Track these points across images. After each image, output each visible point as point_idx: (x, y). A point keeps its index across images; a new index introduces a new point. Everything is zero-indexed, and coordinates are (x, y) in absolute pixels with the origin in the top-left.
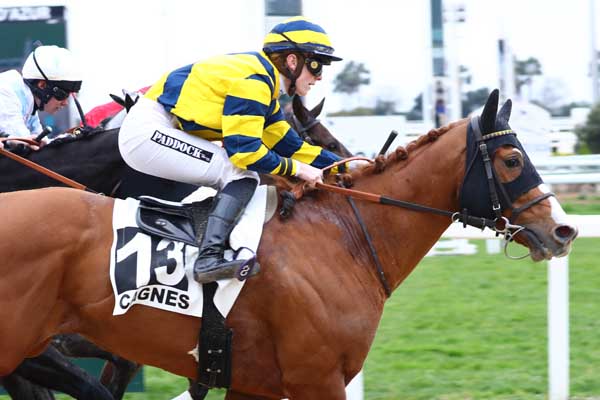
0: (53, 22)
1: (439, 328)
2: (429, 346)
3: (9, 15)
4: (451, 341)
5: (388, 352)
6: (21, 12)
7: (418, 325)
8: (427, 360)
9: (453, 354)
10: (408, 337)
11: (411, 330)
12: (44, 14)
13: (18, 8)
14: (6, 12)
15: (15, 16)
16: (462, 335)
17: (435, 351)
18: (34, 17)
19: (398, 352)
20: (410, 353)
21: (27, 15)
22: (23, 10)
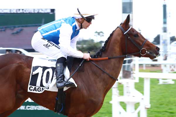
0: (51, 13)
1: (167, 105)
2: (164, 110)
3: (39, 11)
4: (170, 109)
5: (152, 112)
6: (42, 10)
7: (160, 104)
8: (164, 114)
9: (171, 113)
10: (157, 107)
11: (158, 105)
12: (49, 11)
13: (41, 9)
14: (38, 10)
15: (40, 11)
16: (173, 107)
17: (166, 112)
18: (46, 12)
19: (155, 112)
20: (159, 112)
21: (44, 11)
22: (43, 10)
